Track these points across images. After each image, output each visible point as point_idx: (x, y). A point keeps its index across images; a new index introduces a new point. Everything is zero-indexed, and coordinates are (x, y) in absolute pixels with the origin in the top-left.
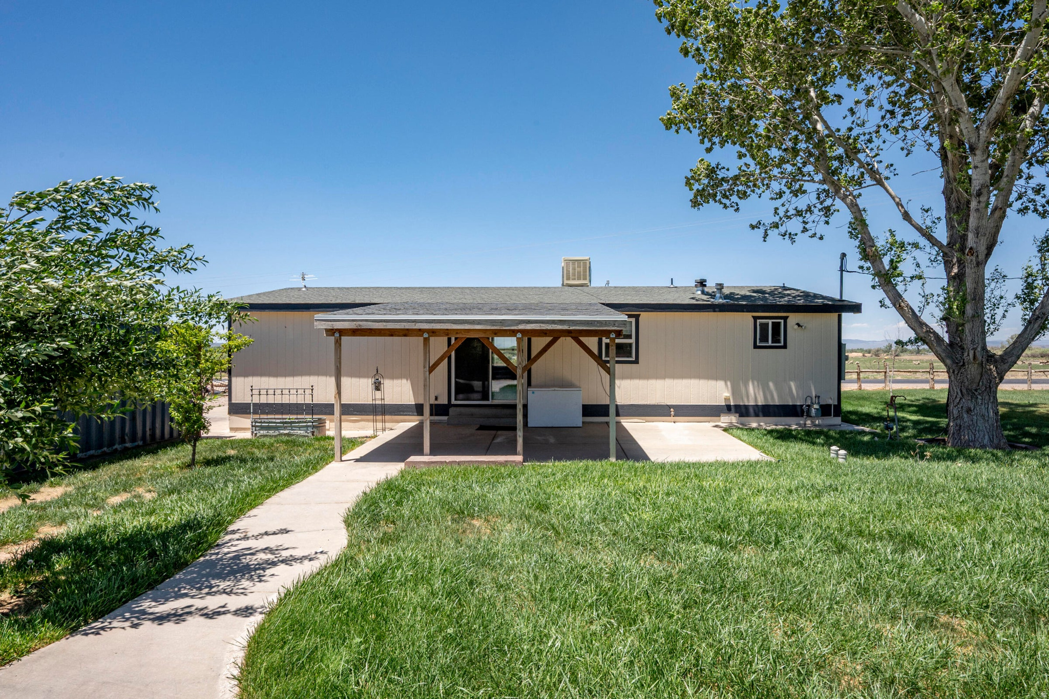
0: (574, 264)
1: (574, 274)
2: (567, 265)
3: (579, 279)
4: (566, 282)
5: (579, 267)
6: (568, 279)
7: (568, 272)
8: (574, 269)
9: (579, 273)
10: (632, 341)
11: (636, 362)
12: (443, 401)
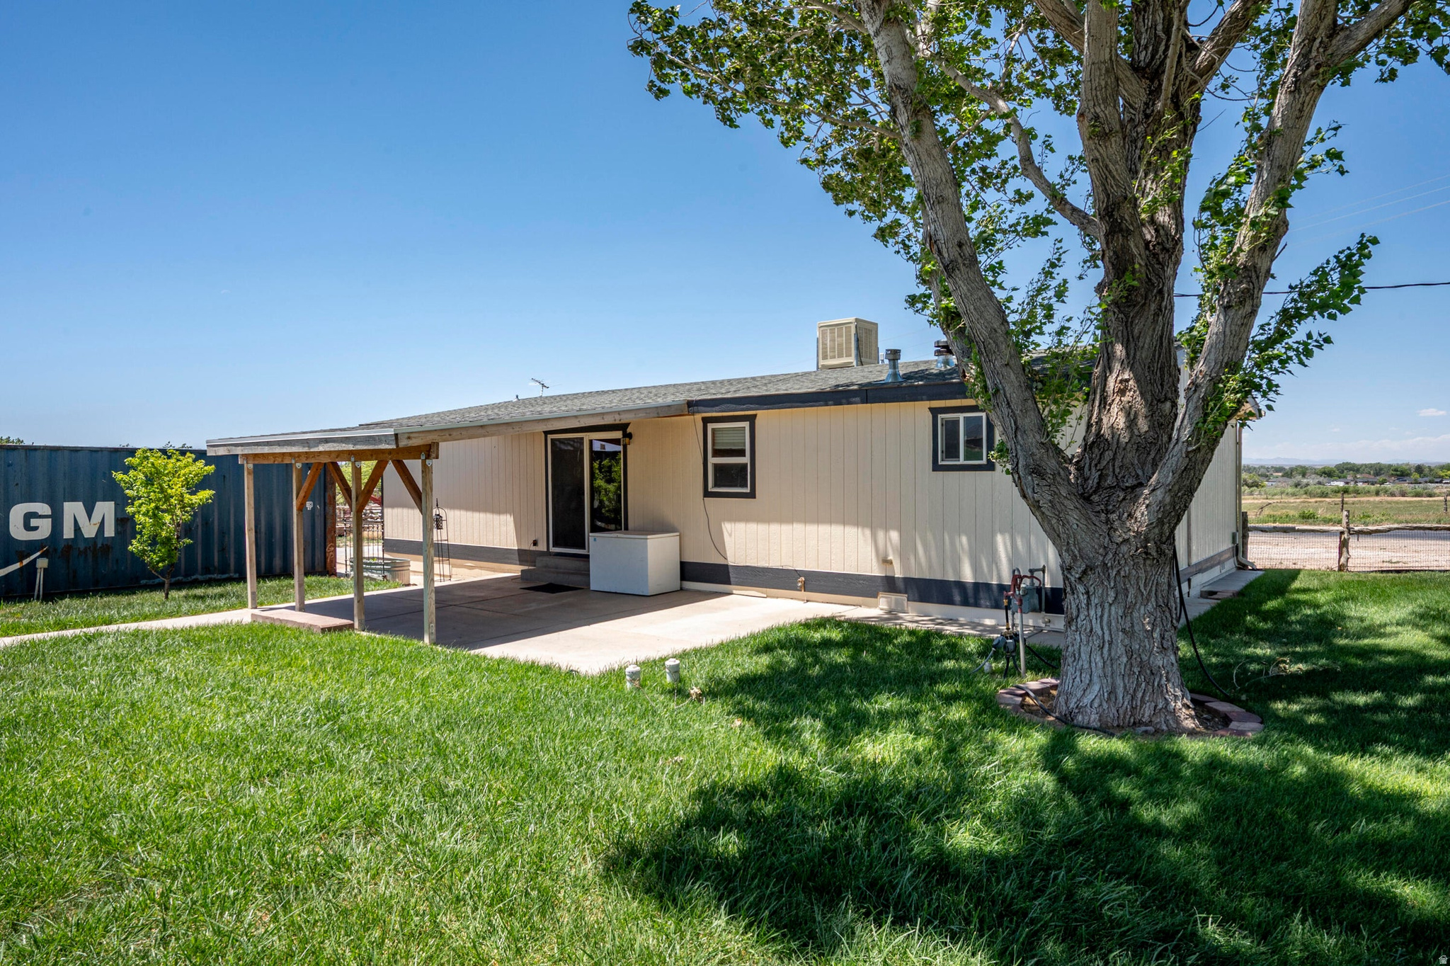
0: (832, 332)
1: (833, 349)
2: (824, 333)
3: (840, 356)
4: (822, 362)
5: (840, 336)
6: (825, 357)
7: (825, 348)
8: (833, 340)
9: (840, 345)
10: (745, 460)
11: (752, 495)
12: (542, 547)
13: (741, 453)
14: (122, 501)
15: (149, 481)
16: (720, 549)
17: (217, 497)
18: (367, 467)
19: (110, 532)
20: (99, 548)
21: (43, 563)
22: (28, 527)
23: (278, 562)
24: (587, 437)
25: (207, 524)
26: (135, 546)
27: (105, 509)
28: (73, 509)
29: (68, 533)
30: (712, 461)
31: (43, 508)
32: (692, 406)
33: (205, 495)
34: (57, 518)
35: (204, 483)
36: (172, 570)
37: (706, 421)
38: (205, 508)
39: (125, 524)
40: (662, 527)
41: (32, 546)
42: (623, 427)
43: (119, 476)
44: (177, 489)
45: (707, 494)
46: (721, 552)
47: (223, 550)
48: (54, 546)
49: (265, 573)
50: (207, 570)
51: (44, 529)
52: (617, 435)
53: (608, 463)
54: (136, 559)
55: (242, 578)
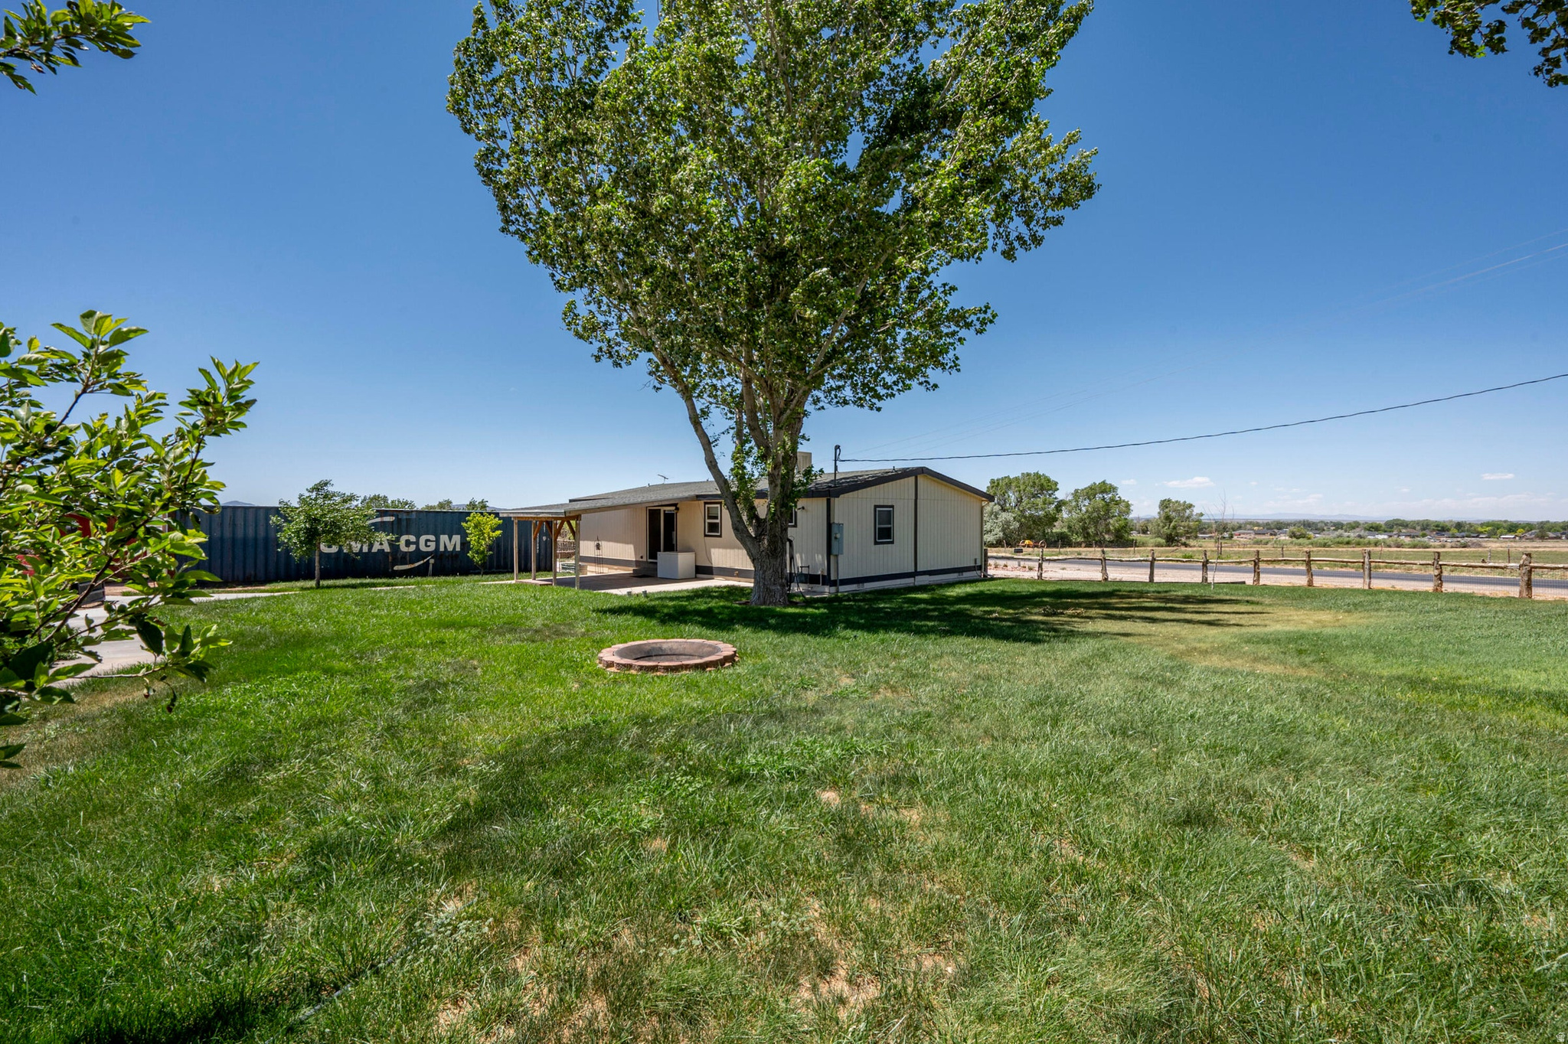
10: (718, 521)
11: (720, 536)
12: (644, 559)
13: (716, 518)
14: (464, 535)
15: (476, 526)
16: (709, 559)
17: (503, 534)
18: (559, 522)
19: (458, 549)
20: (454, 555)
21: (432, 561)
22: (427, 546)
23: (526, 565)
24: (662, 509)
25: (498, 546)
26: (470, 554)
27: (457, 538)
28: (444, 538)
29: (442, 549)
30: (708, 521)
31: (432, 538)
32: (698, 497)
33: (498, 532)
34: (437, 542)
35: (497, 528)
36: (484, 565)
37: (705, 503)
38: (498, 538)
39: (465, 545)
40: (688, 550)
41: (428, 554)
42: (675, 505)
43: (464, 524)
44: (487, 530)
45: (706, 536)
46: (710, 560)
47: (505, 558)
48: (436, 554)
49: (520, 570)
50: (498, 567)
51: (432, 547)
52: (673, 508)
53: (670, 519)
54: (471, 561)
55: (513, 572)
